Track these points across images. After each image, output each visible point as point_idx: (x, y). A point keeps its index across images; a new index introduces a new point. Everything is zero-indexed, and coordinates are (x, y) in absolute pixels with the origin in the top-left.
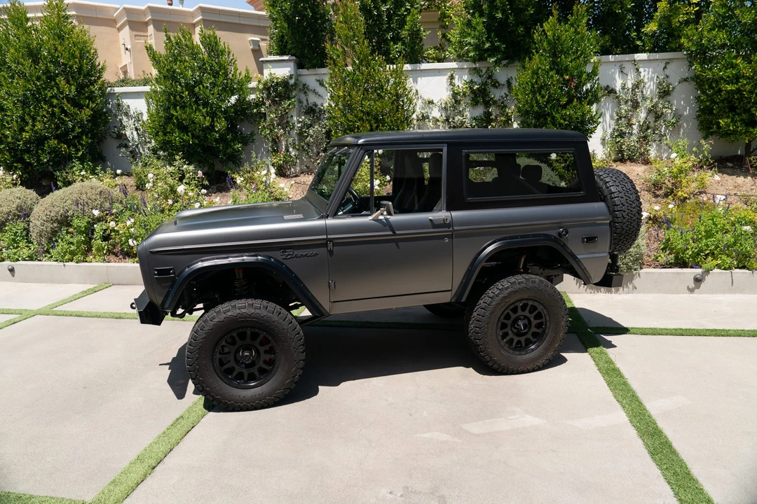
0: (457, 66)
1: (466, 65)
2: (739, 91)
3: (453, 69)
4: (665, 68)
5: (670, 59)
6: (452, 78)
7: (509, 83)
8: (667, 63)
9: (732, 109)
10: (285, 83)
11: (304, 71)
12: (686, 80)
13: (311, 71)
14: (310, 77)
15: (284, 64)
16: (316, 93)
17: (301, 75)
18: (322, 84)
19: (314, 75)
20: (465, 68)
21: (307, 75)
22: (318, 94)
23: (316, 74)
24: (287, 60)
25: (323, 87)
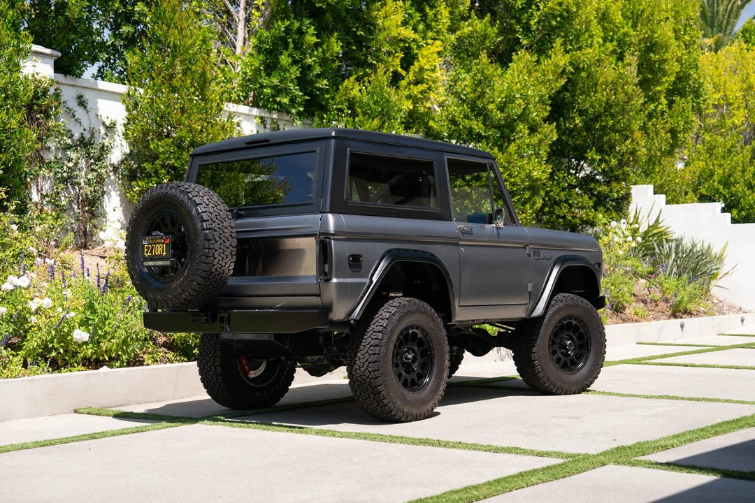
3: (241, 114)
6: (239, 125)
10: (46, 91)
11: (61, 77)
14: (67, 90)
16: (74, 116)
17: (57, 83)
18: (82, 102)
19: (69, 85)
20: (252, 115)
21: (63, 84)
22: (76, 117)
23: (73, 86)
24: (48, 55)
25: (82, 108)
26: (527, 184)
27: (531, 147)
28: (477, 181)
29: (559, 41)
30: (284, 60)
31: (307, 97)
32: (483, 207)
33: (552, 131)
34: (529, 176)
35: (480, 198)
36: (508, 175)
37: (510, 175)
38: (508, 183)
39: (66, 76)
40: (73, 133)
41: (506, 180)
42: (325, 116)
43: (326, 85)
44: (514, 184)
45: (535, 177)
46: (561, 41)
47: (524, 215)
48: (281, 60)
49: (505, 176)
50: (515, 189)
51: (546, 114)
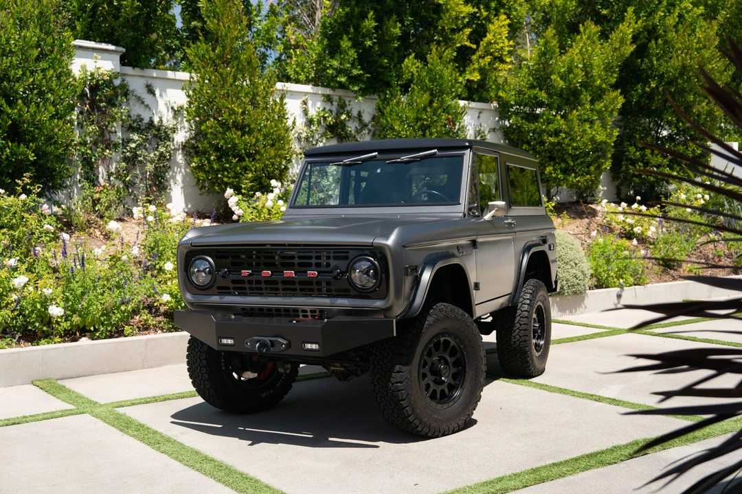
0: (312, 91)
1: (320, 90)
2: (559, 143)
3: (307, 93)
4: (479, 117)
5: (482, 109)
6: (305, 103)
7: (360, 115)
8: (480, 113)
9: (552, 158)
10: (108, 83)
11: (129, 70)
12: (494, 130)
13: (137, 71)
14: (136, 80)
15: (106, 55)
16: (143, 103)
17: (125, 75)
18: (151, 91)
19: (139, 76)
20: (319, 94)
21: (130, 75)
22: (146, 103)
23: (142, 76)
24: (113, 51)
25: (152, 95)
26: (590, 147)
27: (594, 112)
28: (540, 146)
29: (630, 10)
30: (345, 43)
31: (369, 75)
32: (546, 170)
33: (617, 97)
34: (592, 140)
35: (544, 162)
36: (570, 140)
37: (572, 140)
38: (570, 148)
39: (133, 68)
40: (142, 117)
41: (568, 145)
42: (388, 92)
43: (386, 63)
44: (575, 149)
45: (599, 141)
46: (632, 10)
47: (588, 176)
48: (341, 43)
49: (567, 141)
50: (578, 153)
51: (613, 81)
